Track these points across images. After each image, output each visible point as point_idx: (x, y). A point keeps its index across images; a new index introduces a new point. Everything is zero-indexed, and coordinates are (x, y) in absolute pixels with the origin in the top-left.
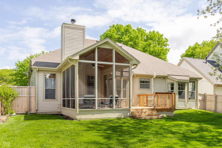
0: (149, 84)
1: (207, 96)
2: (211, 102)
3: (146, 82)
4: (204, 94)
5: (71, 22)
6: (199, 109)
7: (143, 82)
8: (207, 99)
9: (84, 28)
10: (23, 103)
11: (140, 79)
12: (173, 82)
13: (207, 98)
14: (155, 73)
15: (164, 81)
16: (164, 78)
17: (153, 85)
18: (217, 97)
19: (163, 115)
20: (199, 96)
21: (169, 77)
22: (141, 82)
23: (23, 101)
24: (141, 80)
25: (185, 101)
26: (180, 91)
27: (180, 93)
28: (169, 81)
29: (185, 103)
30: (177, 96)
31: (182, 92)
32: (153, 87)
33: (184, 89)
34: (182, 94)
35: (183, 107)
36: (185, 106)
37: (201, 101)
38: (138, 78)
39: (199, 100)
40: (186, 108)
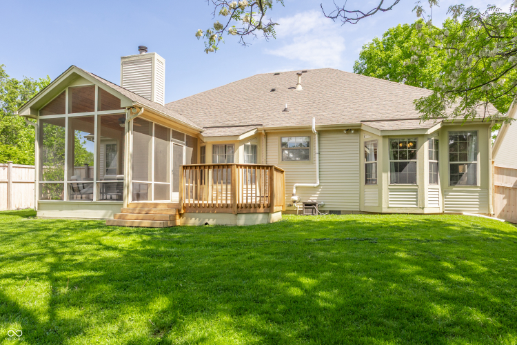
0: (308, 150)
9: (152, 56)
11: (281, 139)
12: (375, 138)
14: (314, 120)
15: (352, 137)
16: (351, 130)
17: (317, 151)
19: (206, 221)
20: (496, 173)
21: (363, 128)
25: (416, 190)
26: (399, 161)
27: (398, 168)
28: (367, 137)
29: (417, 195)
30: (385, 178)
31: (404, 165)
32: (317, 155)
33: (413, 156)
34: (406, 170)
35: (411, 207)
36: (417, 205)
37: (512, 192)
38: (277, 137)
39: (500, 189)
40: (420, 211)
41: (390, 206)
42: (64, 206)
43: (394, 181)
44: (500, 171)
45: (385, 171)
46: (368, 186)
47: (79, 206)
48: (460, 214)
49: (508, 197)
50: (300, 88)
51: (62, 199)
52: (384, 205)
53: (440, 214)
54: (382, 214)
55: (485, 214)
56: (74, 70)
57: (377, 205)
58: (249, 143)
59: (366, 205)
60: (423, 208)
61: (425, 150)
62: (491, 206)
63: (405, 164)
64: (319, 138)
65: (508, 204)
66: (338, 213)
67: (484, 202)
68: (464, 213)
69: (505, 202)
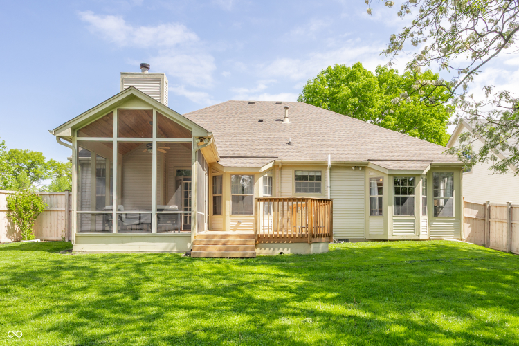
0: (319, 183)
1: (491, 208)
2: (501, 224)
3: (311, 178)
4: (485, 205)
5: (141, 68)
6: (467, 240)
7: (305, 178)
8: (492, 217)
9: (161, 77)
10: (59, 222)
11: (296, 171)
12: (380, 175)
13: (491, 214)
14: (330, 156)
15: (359, 173)
16: (358, 167)
17: (329, 185)
18: (514, 211)
19: (281, 250)
20: (466, 207)
21: (370, 166)
22: (298, 178)
23: (59, 218)
24: (299, 174)
25: (413, 221)
26: (401, 196)
27: (399, 202)
28: (372, 174)
29: (414, 224)
30: (390, 209)
31: (404, 200)
32: (329, 189)
33: (411, 192)
34: (407, 204)
35: (409, 234)
36: (414, 232)
37: (475, 221)
38: (291, 170)
39: (468, 219)
40: (416, 238)
41: (394, 234)
42: (112, 238)
43: (397, 213)
44: (468, 205)
45: (390, 205)
46: (372, 217)
47: (132, 239)
48: (441, 239)
49: (472, 226)
50: (287, 121)
51: (110, 231)
52: (389, 233)
53: (427, 240)
54: (387, 240)
55: (458, 239)
56: (132, 92)
57: (383, 233)
58: (266, 175)
59: (371, 233)
60: (419, 235)
61: (419, 187)
62: (462, 233)
63: (405, 198)
64: (330, 172)
65: (472, 231)
66: (346, 240)
67: (458, 230)
68: (445, 239)
69: (470, 229)
